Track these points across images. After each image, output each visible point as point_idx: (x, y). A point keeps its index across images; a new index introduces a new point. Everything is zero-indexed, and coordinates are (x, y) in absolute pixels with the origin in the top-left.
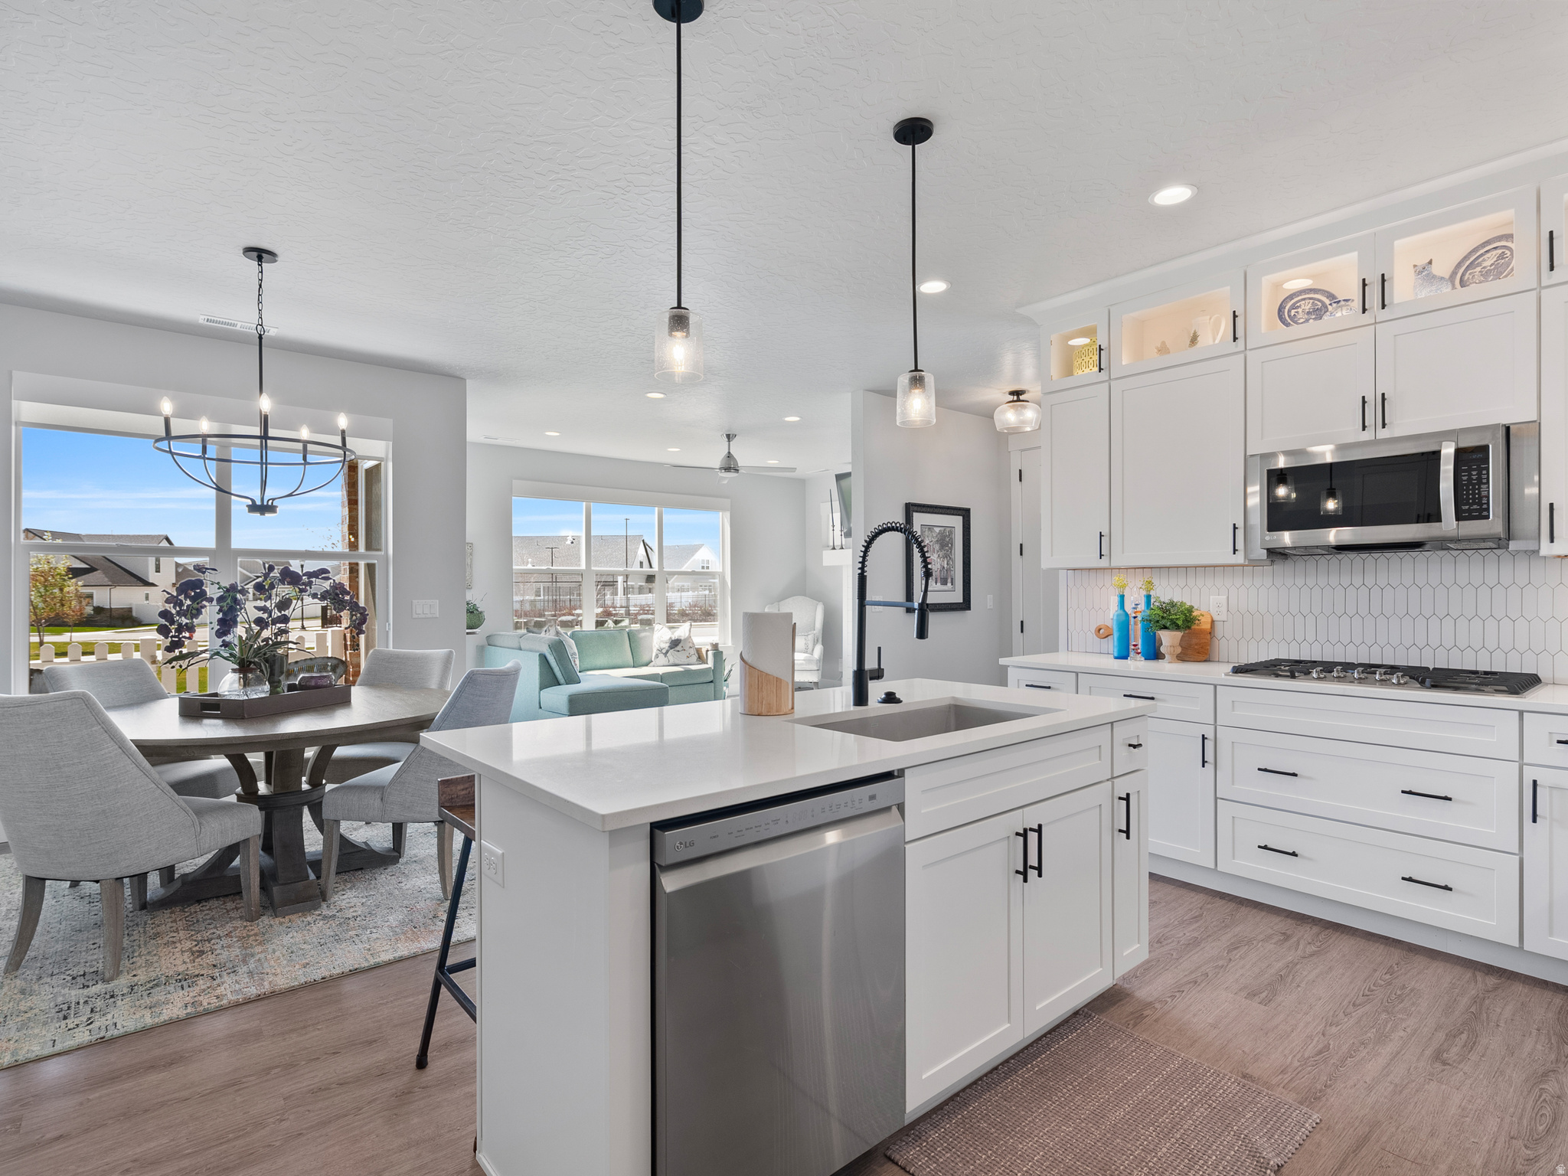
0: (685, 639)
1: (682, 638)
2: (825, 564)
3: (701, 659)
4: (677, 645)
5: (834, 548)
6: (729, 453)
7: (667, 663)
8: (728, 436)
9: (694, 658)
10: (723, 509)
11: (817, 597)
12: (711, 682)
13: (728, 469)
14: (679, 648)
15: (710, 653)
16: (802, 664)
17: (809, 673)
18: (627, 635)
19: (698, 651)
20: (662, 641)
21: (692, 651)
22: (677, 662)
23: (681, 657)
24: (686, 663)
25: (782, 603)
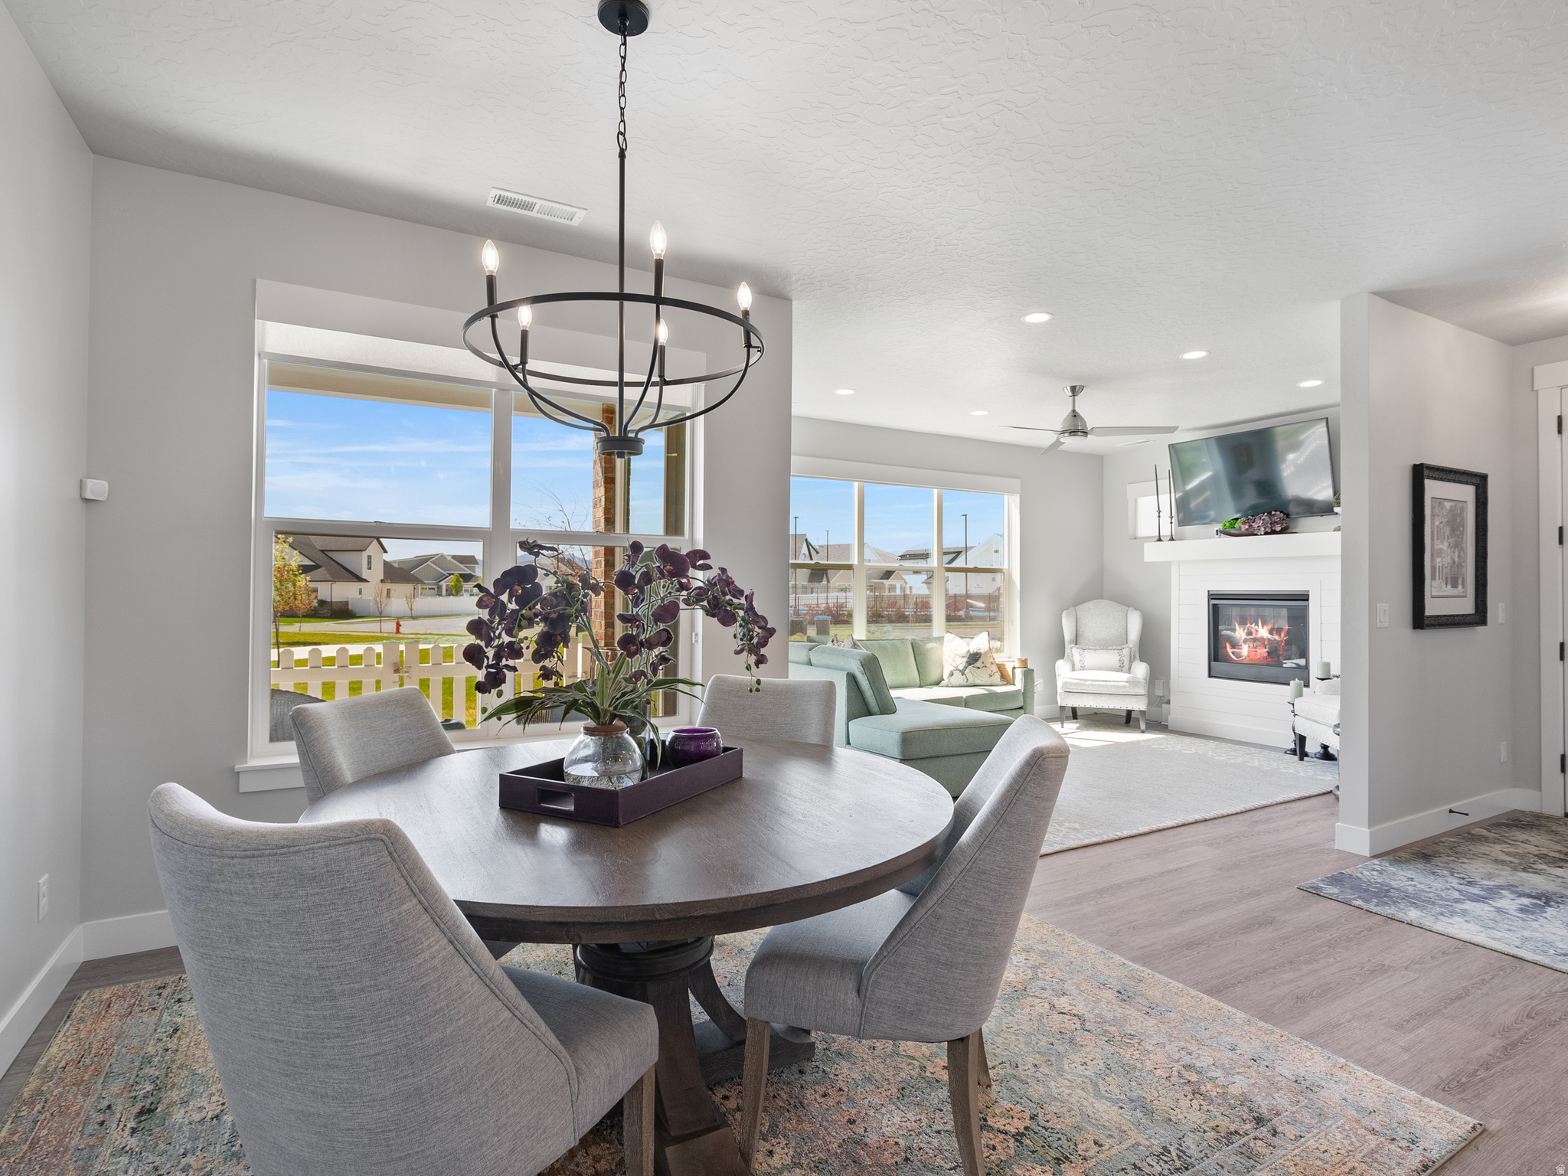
0: (985, 653)
1: (982, 651)
2: (1147, 559)
3: (1005, 679)
4: (976, 661)
5: (1160, 540)
6: (1074, 411)
7: (965, 683)
8: (1073, 389)
9: (997, 678)
10: (1011, 492)
11: (1126, 601)
12: (1021, 708)
13: (1073, 432)
14: (979, 664)
15: (1019, 673)
16: (1125, 687)
17: (1134, 699)
18: (910, 646)
19: (1001, 668)
20: (958, 655)
21: (995, 669)
22: (978, 682)
23: (982, 677)
24: (988, 683)
25: (1079, 608)
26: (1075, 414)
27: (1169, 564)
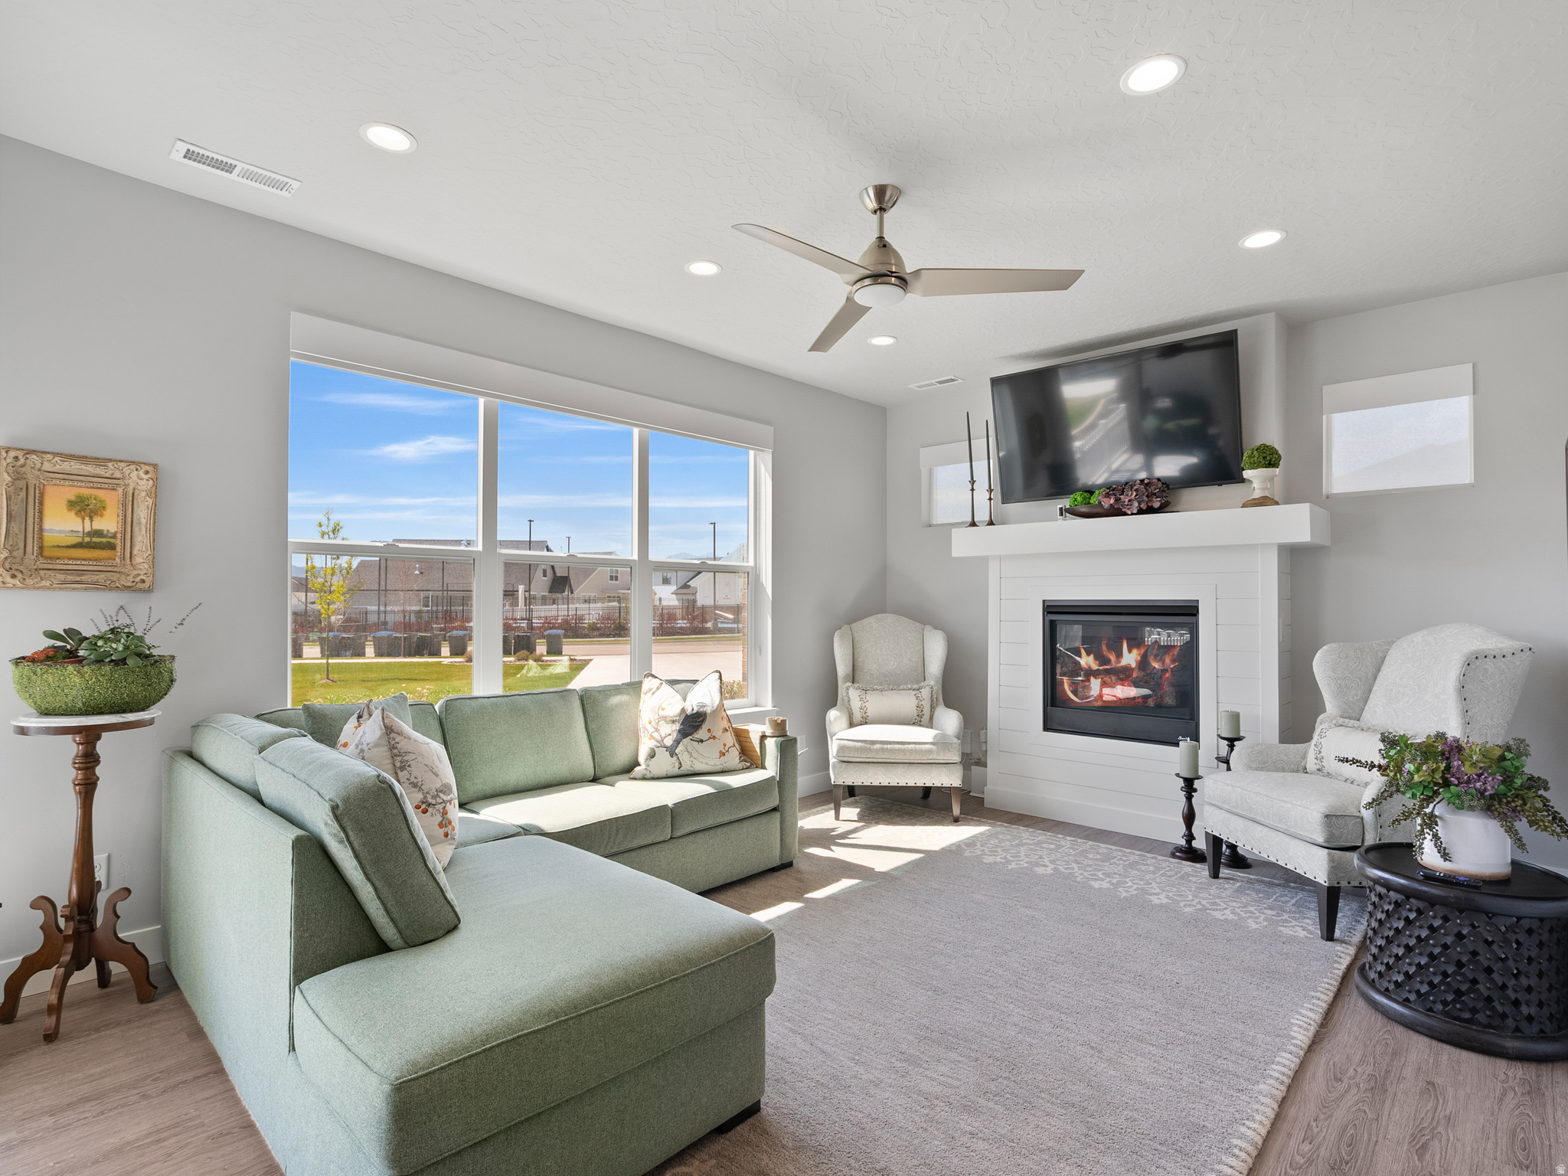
0: (715, 712)
1: (708, 710)
2: (956, 552)
3: (751, 759)
4: (697, 728)
5: (973, 524)
6: (881, 238)
7: (676, 771)
8: (880, 192)
9: (734, 758)
10: (758, 444)
11: (922, 616)
12: (775, 809)
13: (877, 277)
14: (702, 734)
15: (771, 744)
16: (930, 751)
17: (944, 770)
18: (577, 704)
19: (741, 737)
20: (664, 718)
21: (730, 739)
22: (699, 767)
23: (702, 756)
24: (718, 768)
25: (856, 626)
26: (882, 244)
27: (984, 560)
